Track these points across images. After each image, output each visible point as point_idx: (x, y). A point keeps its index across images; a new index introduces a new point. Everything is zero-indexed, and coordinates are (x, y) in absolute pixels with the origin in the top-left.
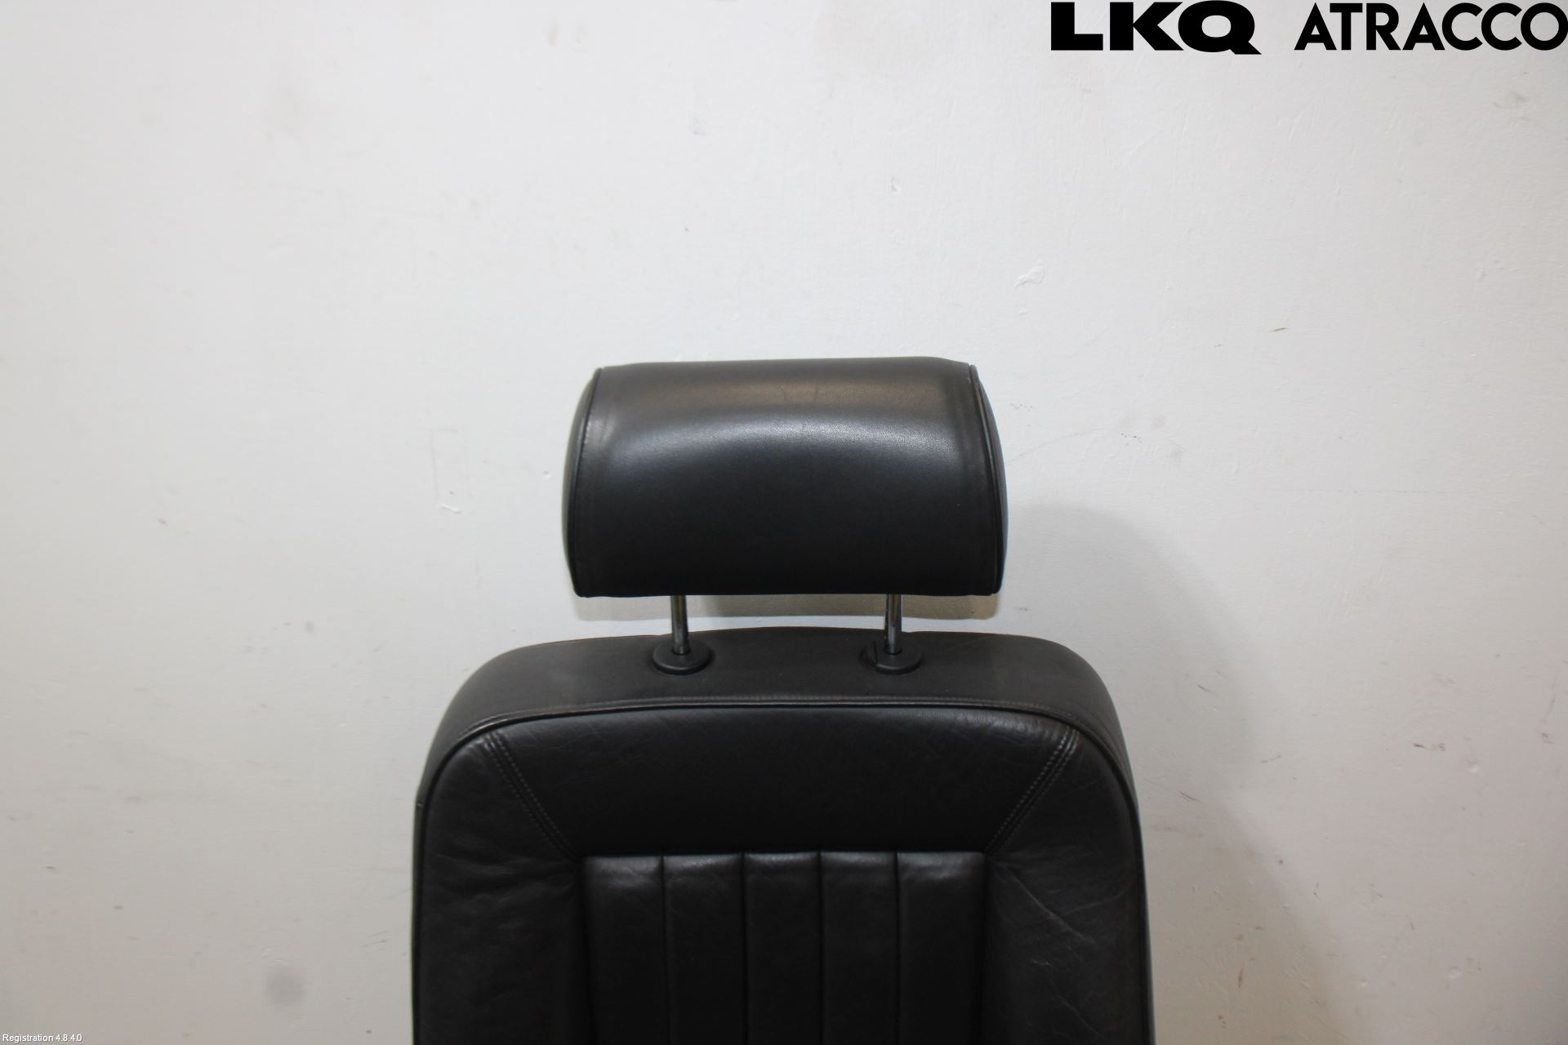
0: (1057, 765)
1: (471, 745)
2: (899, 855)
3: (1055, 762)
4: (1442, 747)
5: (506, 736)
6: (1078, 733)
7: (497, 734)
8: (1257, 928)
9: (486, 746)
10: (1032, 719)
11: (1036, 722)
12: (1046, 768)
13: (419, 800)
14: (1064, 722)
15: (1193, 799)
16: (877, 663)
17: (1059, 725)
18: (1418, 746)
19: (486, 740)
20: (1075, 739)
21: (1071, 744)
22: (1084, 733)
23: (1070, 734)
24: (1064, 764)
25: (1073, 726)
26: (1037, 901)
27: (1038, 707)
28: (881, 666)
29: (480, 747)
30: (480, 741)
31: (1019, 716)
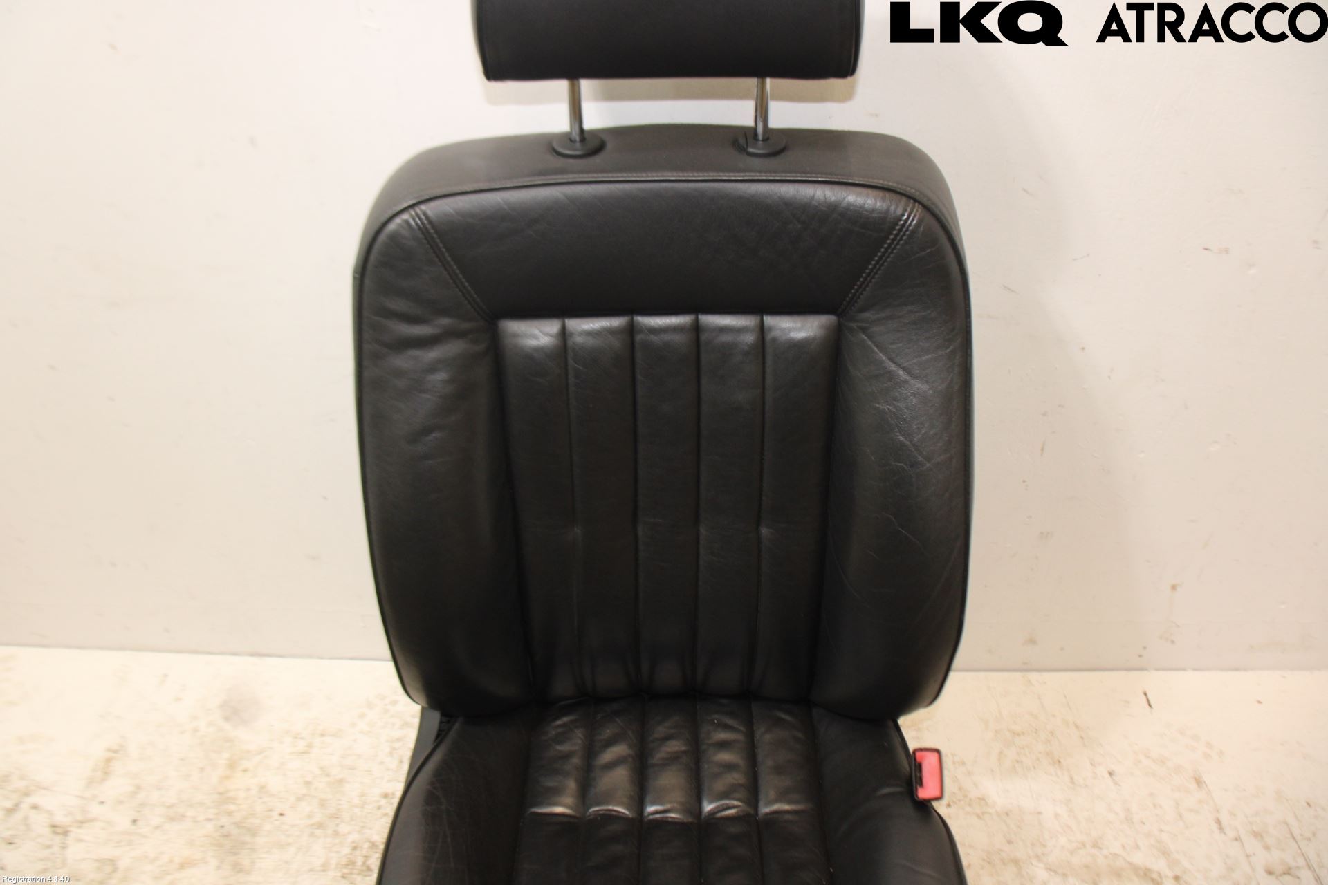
0: (901, 234)
1: (398, 220)
2: (764, 317)
3: (900, 230)
4: (1227, 251)
5: (430, 213)
6: (920, 206)
7: (421, 210)
8: (1059, 406)
9: (412, 223)
10: (881, 193)
11: (885, 196)
12: (892, 237)
13: (355, 272)
14: (909, 197)
15: (1012, 291)
16: (747, 147)
17: (904, 199)
18: (1206, 249)
19: (411, 216)
20: (917, 211)
21: (912, 217)
22: (924, 206)
23: (913, 208)
24: (908, 233)
25: (915, 200)
26: (881, 355)
27: (886, 183)
28: (751, 150)
29: (407, 222)
30: (405, 216)
31: (870, 191)
